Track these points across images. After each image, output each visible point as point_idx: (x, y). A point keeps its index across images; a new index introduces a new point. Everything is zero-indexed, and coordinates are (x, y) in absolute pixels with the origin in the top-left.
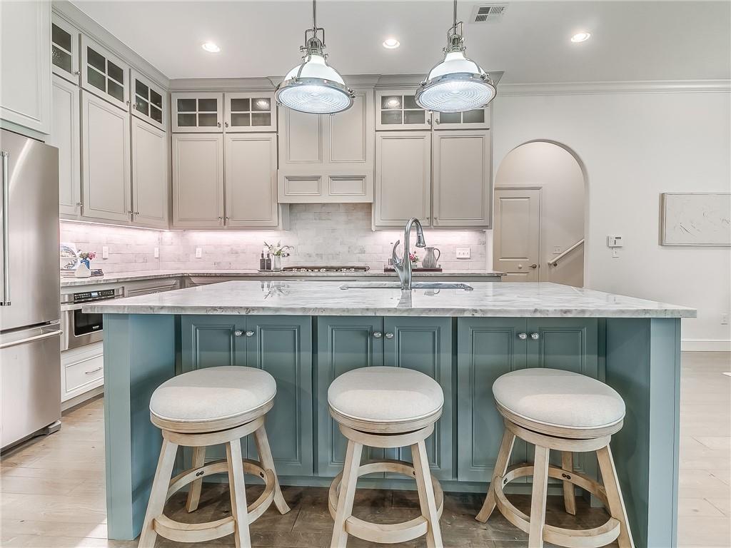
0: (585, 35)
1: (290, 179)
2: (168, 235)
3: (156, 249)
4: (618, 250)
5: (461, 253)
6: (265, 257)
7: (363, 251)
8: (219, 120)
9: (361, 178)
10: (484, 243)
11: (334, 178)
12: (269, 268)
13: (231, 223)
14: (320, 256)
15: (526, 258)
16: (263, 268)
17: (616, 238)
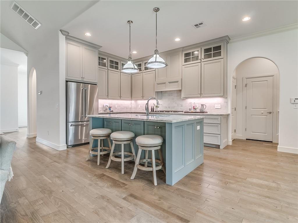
0: (248, 18)
1: (158, 84)
2: (133, 102)
3: (130, 106)
4: (296, 105)
5: (217, 106)
6: (153, 108)
7: (182, 106)
8: (142, 69)
9: (177, 82)
10: (227, 102)
11: (170, 83)
12: (153, 111)
13: (144, 98)
14: (169, 107)
15: (266, 109)
16: (152, 111)
17: (295, 99)
